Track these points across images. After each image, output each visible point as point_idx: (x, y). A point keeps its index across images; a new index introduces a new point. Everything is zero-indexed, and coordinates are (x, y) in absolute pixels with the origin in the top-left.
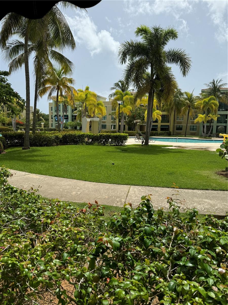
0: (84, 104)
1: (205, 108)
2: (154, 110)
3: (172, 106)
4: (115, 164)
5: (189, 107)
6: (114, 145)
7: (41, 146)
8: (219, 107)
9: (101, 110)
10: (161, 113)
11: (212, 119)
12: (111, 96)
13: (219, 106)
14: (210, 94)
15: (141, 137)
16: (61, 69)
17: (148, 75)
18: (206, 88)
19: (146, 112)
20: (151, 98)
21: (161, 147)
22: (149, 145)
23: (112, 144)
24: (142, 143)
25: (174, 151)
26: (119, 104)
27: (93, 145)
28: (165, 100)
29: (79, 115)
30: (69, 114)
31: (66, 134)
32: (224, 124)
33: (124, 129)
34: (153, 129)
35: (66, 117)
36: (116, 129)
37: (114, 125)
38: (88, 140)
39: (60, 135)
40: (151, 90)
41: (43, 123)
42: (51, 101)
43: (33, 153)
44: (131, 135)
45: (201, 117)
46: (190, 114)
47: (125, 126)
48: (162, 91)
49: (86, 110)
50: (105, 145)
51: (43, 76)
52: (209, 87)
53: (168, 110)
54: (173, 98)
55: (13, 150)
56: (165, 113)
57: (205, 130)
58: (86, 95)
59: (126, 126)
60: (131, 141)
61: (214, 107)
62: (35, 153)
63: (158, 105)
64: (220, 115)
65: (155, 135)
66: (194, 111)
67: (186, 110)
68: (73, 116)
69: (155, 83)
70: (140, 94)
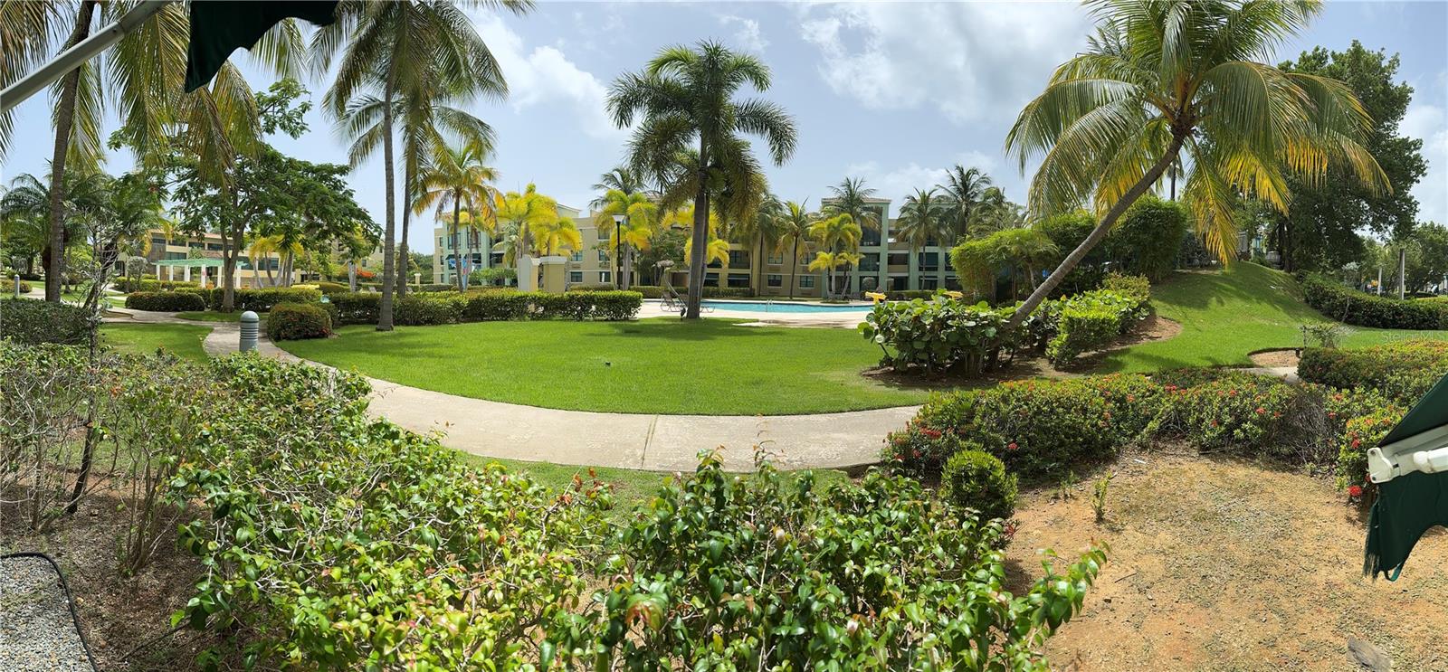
0: (523, 227)
1: (831, 240)
2: (712, 239)
3: (754, 230)
4: (612, 364)
5: (797, 235)
6: (607, 320)
7: (417, 324)
8: (862, 239)
9: (568, 237)
10: (728, 246)
11: (848, 263)
12: (596, 204)
13: (864, 234)
14: (841, 209)
15: (674, 300)
16: (464, 147)
17: (693, 155)
18: (831, 195)
19: (690, 243)
20: (703, 209)
21: (730, 322)
22: (700, 319)
23: (597, 318)
24: (682, 315)
25: (761, 330)
26: (618, 223)
27: (551, 320)
28: (738, 216)
29: (510, 251)
30: (484, 250)
31: (479, 297)
32: (875, 274)
33: (632, 282)
34: (707, 283)
35: (477, 259)
36: (612, 283)
37: (606, 273)
38: (537, 308)
39: (464, 299)
40: (701, 191)
41: (418, 275)
42: (440, 225)
43: (401, 340)
44: (650, 296)
45: (824, 259)
46: (799, 251)
47: (632, 274)
48: (727, 195)
49: (529, 240)
50: (581, 319)
51: (422, 167)
52: (839, 194)
53: (745, 241)
54: (757, 215)
55: (353, 331)
56: (738, 247)
57: (833, 284)
58: (529, 204)
59: (635, 274)
60: (650, 311)
61: (851, 237)
62: (406, 340)
63: (720, 227)
64: (864, 254)
65: (712, 297)
66: (808, 244)
67: (790, 242)
68: (491, 256)
69: (712, 177)
70: (672, 199)
